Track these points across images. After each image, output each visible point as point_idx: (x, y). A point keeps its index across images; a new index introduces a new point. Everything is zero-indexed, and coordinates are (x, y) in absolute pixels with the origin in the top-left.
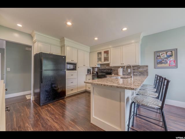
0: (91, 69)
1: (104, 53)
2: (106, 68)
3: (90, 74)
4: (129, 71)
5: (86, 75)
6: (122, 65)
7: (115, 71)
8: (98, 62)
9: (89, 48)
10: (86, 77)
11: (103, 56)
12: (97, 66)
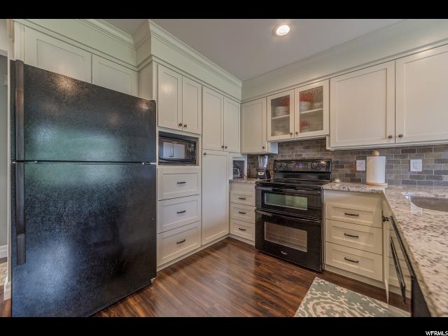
0: (243, 162)
1: (301, 100)
2: (301, 155)
3: (242, 177)
4: (412, 170)
5: (231, 182)
6: (392, 141)
7: (343, 167)
8: (273, 135)
9: (241, 85)
10: (231, 189)
11: (296, 110)
12: (270, 149)
